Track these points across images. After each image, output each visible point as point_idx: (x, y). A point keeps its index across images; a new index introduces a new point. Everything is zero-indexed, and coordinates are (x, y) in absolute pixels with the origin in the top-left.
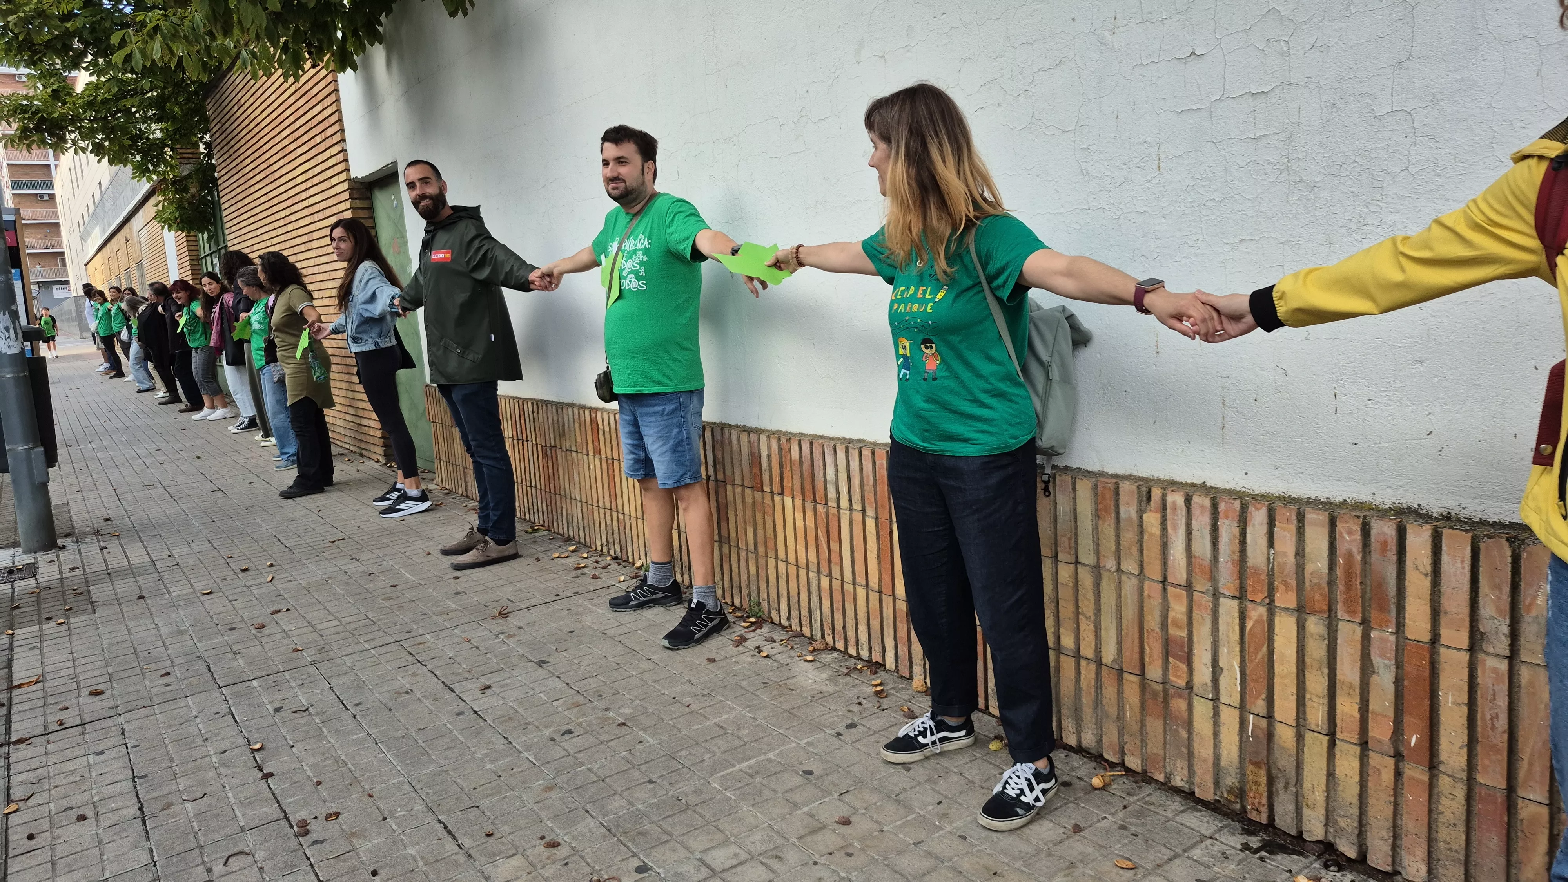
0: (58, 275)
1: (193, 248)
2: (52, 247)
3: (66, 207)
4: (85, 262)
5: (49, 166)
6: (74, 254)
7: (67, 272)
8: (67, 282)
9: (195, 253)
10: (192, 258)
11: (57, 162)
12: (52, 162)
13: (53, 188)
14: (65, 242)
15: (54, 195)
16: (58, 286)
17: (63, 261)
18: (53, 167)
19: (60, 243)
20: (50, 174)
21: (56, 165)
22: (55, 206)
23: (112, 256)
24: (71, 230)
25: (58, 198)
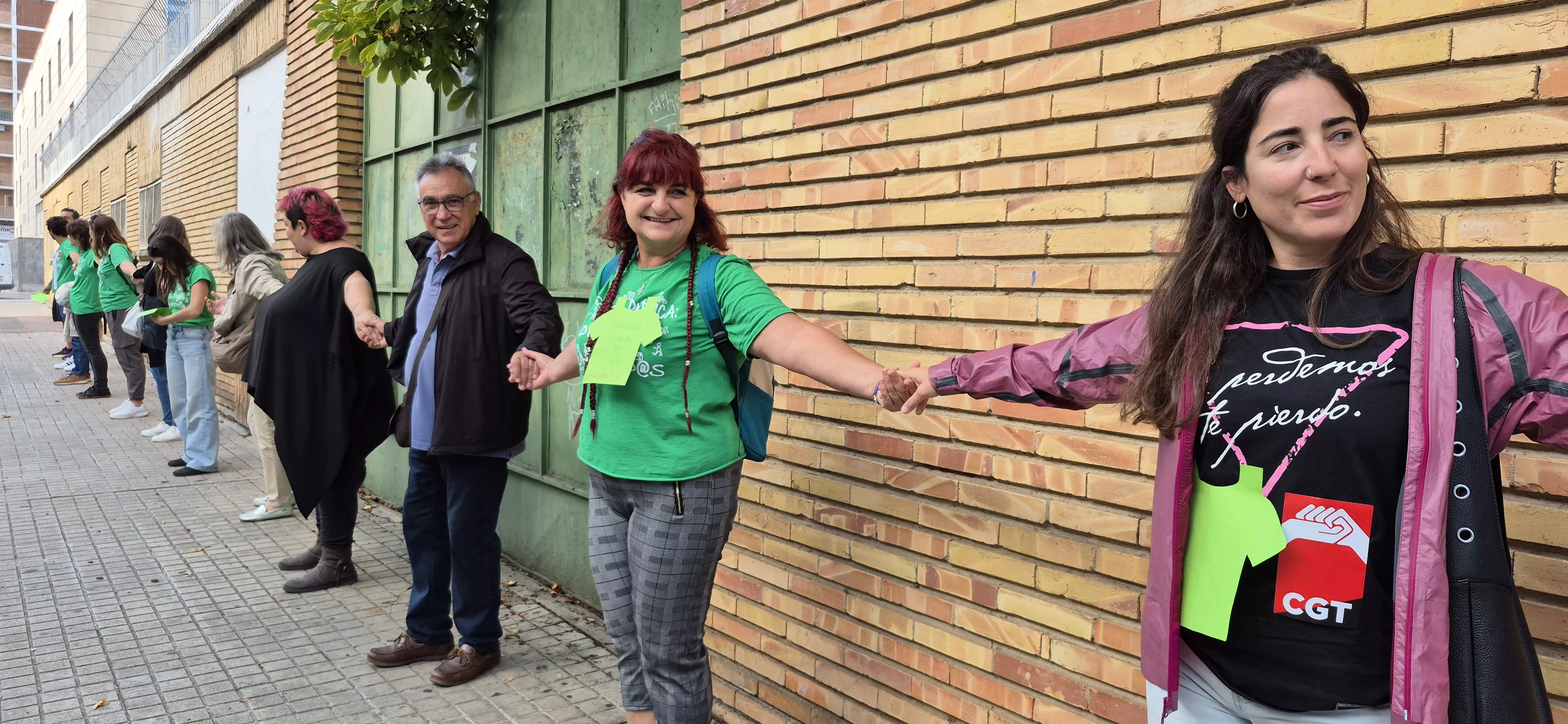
1: (350, 136)
3: (24, 140)
4: (42, 192)
5: (10, 95)
6: (24, 192)
7: (13, 212)
8: (11, 223)
9: (353, 148)
10: (347, 158)
11: (20, 92)
12: (15, 90)
13: (11, 119)
14: (16, 178)
15: (11, 125)
17: (11, 201)
18: (15, 96)
19: (10, 181)
20: (10, 104)
21: (18, 95)
22: (11, 139)
23: (91, 180)
24: (25, 165)
25: (16, 130)
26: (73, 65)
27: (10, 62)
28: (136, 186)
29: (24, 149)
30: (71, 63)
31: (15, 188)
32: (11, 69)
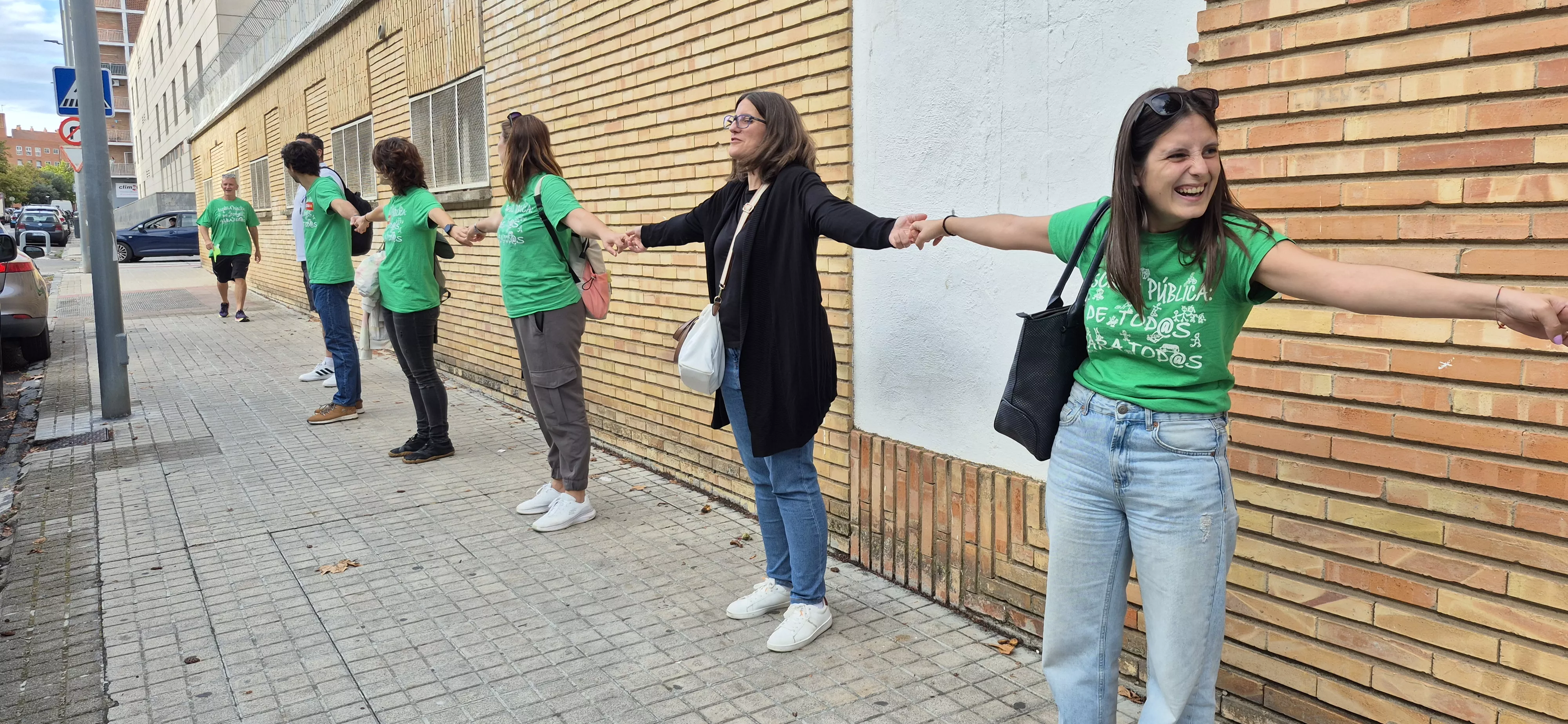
0: (123, 170)
2: (119, 140)
3: (141, 91)
5: (123, 48)
6: (146, 146)
7: (134, 167)
8: (133, 181)
11: (131, 45)
12: (126, 44)
13: (125, 73)
14: (135, 132)
15: (126, 81)
16: (122, 185)
17: (130, 157)
18: (127, 50)
19: (128, 137)
20: (123, 57)
21: (131, 49)
22: (126, 94)
23: (283, 104)
24: (145, 118)
25: (131, 84)
26: (184, 25)
27: (120, 14)
28: (405, 92)
29: (142, 101)
30: (181, 23)
31: (135, 144)
32: (121, 22)
